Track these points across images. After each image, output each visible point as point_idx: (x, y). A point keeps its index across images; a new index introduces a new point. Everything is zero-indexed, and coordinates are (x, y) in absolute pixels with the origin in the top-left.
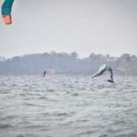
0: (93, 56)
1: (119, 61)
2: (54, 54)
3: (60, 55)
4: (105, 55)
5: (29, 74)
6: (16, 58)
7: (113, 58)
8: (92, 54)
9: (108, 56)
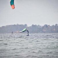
0: (33, 26)
1: (43, 27)
2: (18, 25)
3: (20, 25)
4: (38, 25)
5: (8, 33)
6: (3, 27)
7: (41, 26)
8: (33, 25)
9: (39, 25)
